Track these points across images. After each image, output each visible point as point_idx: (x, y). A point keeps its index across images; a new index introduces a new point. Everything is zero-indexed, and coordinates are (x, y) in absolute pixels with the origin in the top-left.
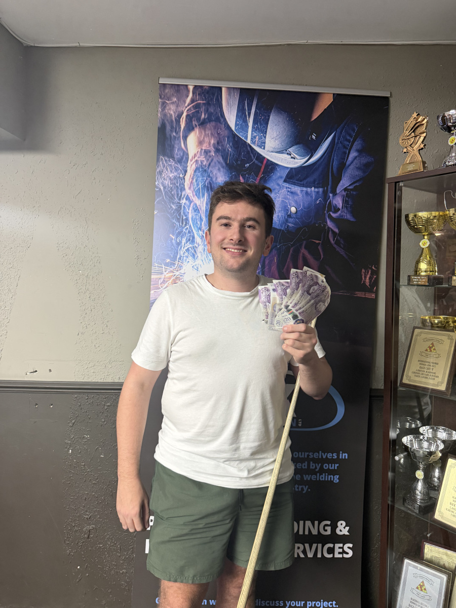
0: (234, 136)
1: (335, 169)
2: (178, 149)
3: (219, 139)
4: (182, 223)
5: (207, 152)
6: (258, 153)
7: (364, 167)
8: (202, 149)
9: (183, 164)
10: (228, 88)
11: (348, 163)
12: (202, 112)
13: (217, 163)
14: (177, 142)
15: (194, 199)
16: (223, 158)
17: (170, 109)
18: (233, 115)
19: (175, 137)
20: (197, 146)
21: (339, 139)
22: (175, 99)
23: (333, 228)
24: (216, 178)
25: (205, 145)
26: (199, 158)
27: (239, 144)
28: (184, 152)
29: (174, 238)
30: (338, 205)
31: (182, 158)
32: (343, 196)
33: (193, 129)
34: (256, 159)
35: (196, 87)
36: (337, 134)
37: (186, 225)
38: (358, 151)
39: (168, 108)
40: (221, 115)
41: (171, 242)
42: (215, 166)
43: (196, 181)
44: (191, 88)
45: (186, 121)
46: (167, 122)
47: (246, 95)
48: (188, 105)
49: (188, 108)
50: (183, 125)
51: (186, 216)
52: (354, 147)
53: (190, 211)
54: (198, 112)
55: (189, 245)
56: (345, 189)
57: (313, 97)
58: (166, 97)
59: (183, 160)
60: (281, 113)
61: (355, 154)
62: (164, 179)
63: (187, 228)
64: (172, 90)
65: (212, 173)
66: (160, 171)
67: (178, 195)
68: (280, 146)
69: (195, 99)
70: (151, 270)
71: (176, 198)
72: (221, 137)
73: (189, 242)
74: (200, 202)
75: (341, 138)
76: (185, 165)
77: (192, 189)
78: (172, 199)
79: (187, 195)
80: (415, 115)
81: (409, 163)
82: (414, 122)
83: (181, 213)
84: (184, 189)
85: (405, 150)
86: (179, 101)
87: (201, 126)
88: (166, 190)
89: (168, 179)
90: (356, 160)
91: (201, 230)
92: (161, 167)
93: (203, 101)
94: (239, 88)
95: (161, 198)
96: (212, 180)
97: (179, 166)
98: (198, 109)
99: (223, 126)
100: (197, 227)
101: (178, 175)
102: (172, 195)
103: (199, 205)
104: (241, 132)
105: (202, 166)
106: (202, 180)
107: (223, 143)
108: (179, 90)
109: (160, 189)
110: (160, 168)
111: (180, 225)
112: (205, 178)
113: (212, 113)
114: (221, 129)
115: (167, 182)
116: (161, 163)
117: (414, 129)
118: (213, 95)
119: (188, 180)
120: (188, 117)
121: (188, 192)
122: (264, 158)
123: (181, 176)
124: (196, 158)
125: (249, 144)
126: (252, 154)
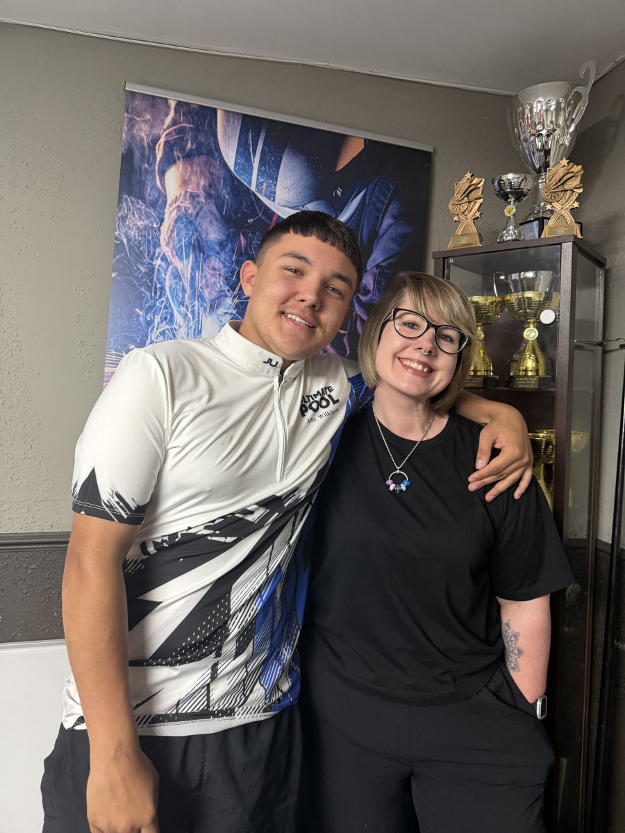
0: (233, 178)
1: (365, 239)
2: (151, 188)
3: (212, 179)
4: (156, 294)
5: (193, 197)
6: (266, 206)
7: (400, 240)
8: (186, 192)
9: (158, 209)
10: (226, 112)
11: (381, 232)
12: (187, 140)
13: (208, 212)
14: (149, 177)
15: (174, 261)
16: (217, 207)
17: (141, 129)
18: (232, 150)
19: (147, 171)
20: (180, 186)
21: (370, 199)
22: (148, 117)
23: (362, 316)
24: (207, 234)
25: (191, 186)
26: (182, 203)
27: (239, 190)
28: (160, 192)
29: (142, 314)
30: (368, 286)
31: (157, 201)
32: (375, 274)
33: (174, 162)
34: (263, 214)
35: (179, 104)
36: (368, 193)
37: (160, 297)
38: (394, 217)
39: (137, 127)
40: (215, 147)
41: (138, 320)
42: (206, 217)
43: (177, 235)
44: (173, 104)
45: (164, 149)
46: (135, 148)
47: (250, 126)
48: (168, 128)
49: (167, 131)
50: (159, 154)
51: (160, 283)
52: (389, 212)
53: (167, 278)
54: (182, 139)
55: (165, 326)
56: (378, 266)
57: (340, 140)
58: (134, 112)
59: (158, 203)
60: (297, 156)
61: (389, 220)
62: (129, 228)
63: (163, 301)
64: (144, 102)
65: (202, 227)
66: (122, 216)
67: (149, 252)
68: (295, 199)
69: (178, 121)
70: (105, 360)
71: (146, 256)
72: (215, 177)
73: (164, 322)
74: (182, 265)
75: (374, 199)
76: (161, 211)
77: (171, 245)
78: (140, 257)
79: (164, 254)
80: (468, 175)
81: (462, 235)
82: (467, 185)
83: (153, 278)
84: (160, 245)
85: (456, 218)
86: (153, 119)
87: (185, 159)
88: (131, 243)
89: (134, 228)
90: (390, 230)
91: (183, 305)
92: (124, 210)
93: (190, 124)
94: (240, 114)
95: (123, 255)
96: (200, 235)
97: (152, 211)
98: (181, 135)
99: (218, 163)
100: (178, 300)
101: (150, 225)
102: (141, 252)
103: (181, 270)
104: (243, 174)
105: (186, 215)
106: (186, 234)
107: (217, 187)
108: (156, 104)
109: (122, 242)
110: (122, 211)
111: (151, 296)
112: (191, 233)
113: (203, 143)
114: (215, 168)
115: (133, 233)
116: (125, 204)
117: (467, 193)
118: (205, 118)
119: (165, 233)
120: (168, 145)
121: (165, 249)
122: (274, 213)
123: (155, 225)
124: (178, 203)
125: (253, 192)
126: (258, 206)
